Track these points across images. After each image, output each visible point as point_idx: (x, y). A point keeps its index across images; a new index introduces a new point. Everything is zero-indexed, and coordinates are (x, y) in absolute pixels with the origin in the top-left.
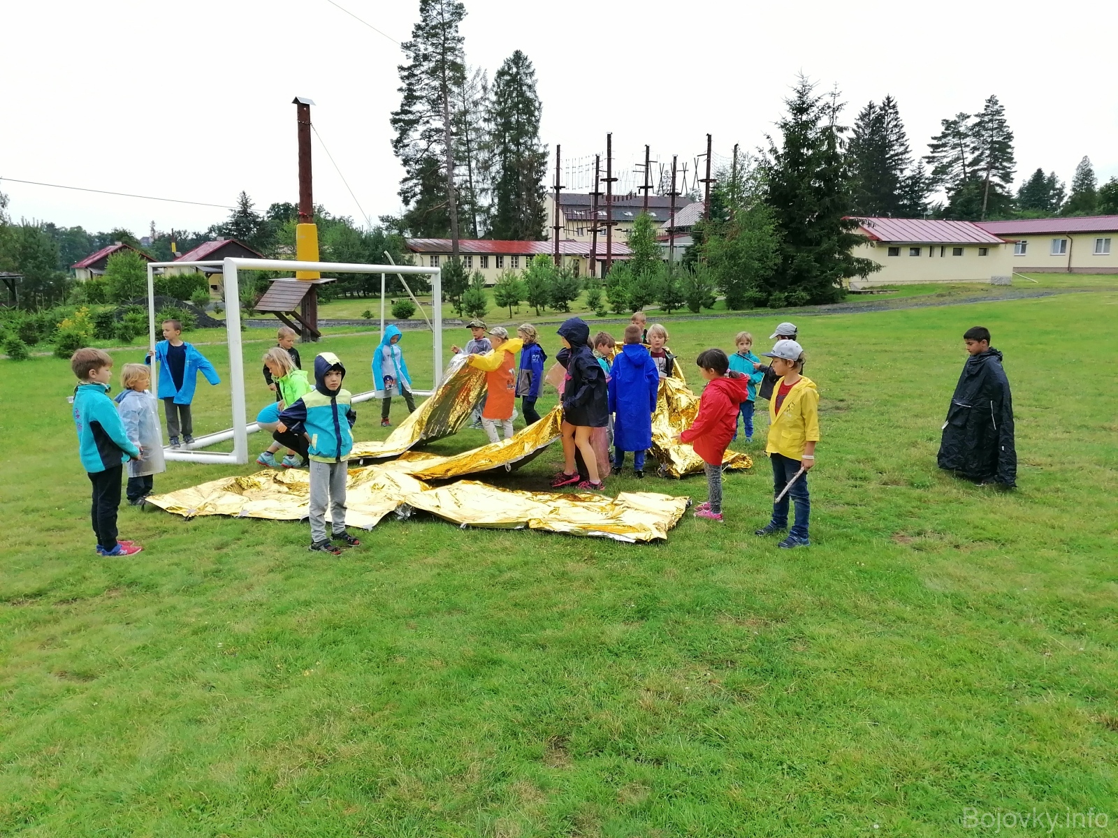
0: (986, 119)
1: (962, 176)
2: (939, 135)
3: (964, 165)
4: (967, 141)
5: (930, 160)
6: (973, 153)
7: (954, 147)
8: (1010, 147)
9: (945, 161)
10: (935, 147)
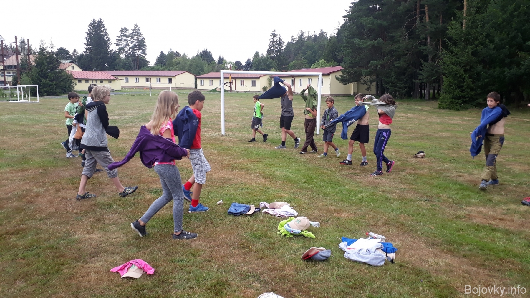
0: (135, 31)
1: (129, 52)
2: (119, 36)
3: (129, 48)
4: (129, 39)
5: (117, 45)
6: (132, 43)
7: (125, 41)
8: (144, 42)
9: (122, 46)
10: (119, 40)
